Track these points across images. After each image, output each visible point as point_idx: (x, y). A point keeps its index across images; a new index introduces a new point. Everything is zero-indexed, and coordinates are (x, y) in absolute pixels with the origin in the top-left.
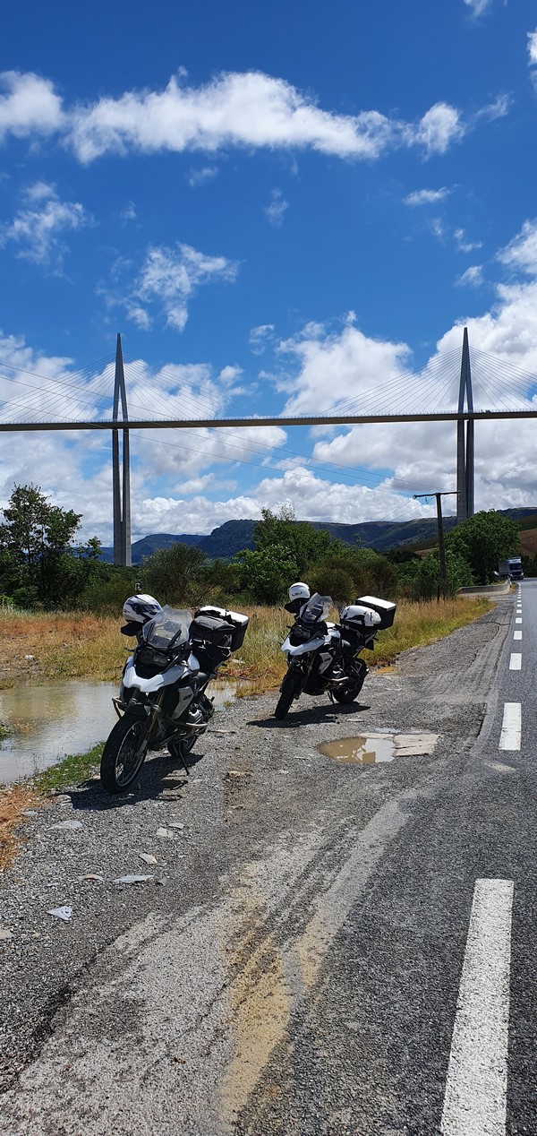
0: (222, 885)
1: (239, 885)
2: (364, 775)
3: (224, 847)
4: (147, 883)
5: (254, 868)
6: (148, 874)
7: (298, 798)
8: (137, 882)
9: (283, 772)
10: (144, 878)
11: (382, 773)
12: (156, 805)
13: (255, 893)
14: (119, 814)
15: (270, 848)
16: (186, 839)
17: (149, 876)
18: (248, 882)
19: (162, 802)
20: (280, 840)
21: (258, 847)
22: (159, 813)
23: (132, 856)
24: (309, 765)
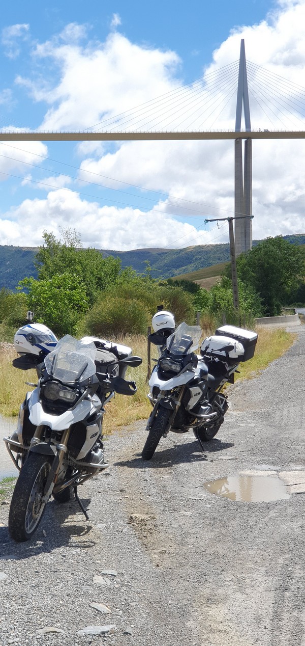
0: (195, 632)
1: (212, 631)
2: (272, 513)
3: (172, 593)
4: (113, 632)
5: (218, 612)
6: (108, 624)
7: (218, 539)
8: (103, 633)
9: (186, 513)
10: (106, 628)
11: (290, 510)
12: (74, 553)
13: (236, 638)
14: (40, 564)
15: (220, 591)
16: (126, 586)
17: (112, 626)
18: (220, 627)
19: (78, 550)
20: (227, 583)
21: (208, 591)
22: (82, 560)
23: (80, 606)
24: (209, 506)
